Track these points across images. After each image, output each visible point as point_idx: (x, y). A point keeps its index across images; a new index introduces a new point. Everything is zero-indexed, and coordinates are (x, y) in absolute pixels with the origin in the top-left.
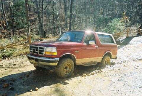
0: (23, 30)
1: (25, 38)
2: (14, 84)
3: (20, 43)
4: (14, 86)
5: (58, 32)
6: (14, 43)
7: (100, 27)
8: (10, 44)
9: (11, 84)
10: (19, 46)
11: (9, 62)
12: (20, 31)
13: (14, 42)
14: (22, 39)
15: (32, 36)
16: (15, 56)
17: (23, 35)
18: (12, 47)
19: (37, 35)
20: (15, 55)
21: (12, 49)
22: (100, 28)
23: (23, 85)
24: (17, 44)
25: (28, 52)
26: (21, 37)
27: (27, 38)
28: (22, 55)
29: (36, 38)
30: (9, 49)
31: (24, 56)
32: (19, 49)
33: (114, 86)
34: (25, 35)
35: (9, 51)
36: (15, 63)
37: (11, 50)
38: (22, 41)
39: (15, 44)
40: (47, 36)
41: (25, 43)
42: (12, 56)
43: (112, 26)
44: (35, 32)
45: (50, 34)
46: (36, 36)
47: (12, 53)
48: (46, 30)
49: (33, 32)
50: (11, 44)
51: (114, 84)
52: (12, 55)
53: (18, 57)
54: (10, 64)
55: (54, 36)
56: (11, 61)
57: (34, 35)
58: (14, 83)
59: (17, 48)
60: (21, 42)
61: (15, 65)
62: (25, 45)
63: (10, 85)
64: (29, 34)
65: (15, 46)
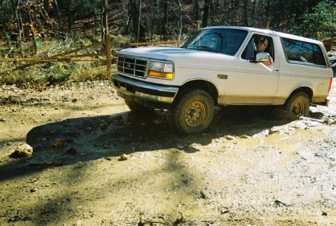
0: (90, 20)
1: (97, 41)
2: (75, 141)
3: (84, 52)
4: (75, 147)
5: (176, 31)
6: (72, 51)
7: (280, 22)
8: (64, 52)
9: (69, 141)
10: (83, 59)
11: (62, 93)
12: (85, 24)
13: (73, 49)
14: (89, 43)
15: (112, 36)
16: (75, 81)
17: (90, 32)
18: (67, 60)
19: (123, 34)
20: (76, 78)
21: (67, 65)
22: (281, 24)
23: (95, 145)
24: (79, 53)
25: (104, 74)
26: (88, 37)
27: (100, 40)
28: (91, 81)
29: (122, 42)
30: (61, 64)
31: (94, 82)
32: (83, 66)
33: (306, 168)
34: (96, 33)
35: (60, 68)
36: (75, 97)
37: (66, 68)
38: (89, 46)
39: (74, 54)
40: (147, 38)
41: (97, 51)
42: (69, 81)
43: (312, 21)
44: (120, 26)
45: (155, 33)
46: (120, 36)
47: (69, 75)
48: (145, 24)
49: (115, 28)
50: (66, 53)
51: (304, 163)
52: (68, 79)
53: (81, 83)
54: (65, 99)
55: (165, 39)
56: (67, 92)
57: (116, 35)
58: (75, 139)
59: (79, 63)
60: (88, 49)
61: (75, 101)
62: (97, 57)
63: (66, 143)
64: (106, 31)
65: (74, 59)
